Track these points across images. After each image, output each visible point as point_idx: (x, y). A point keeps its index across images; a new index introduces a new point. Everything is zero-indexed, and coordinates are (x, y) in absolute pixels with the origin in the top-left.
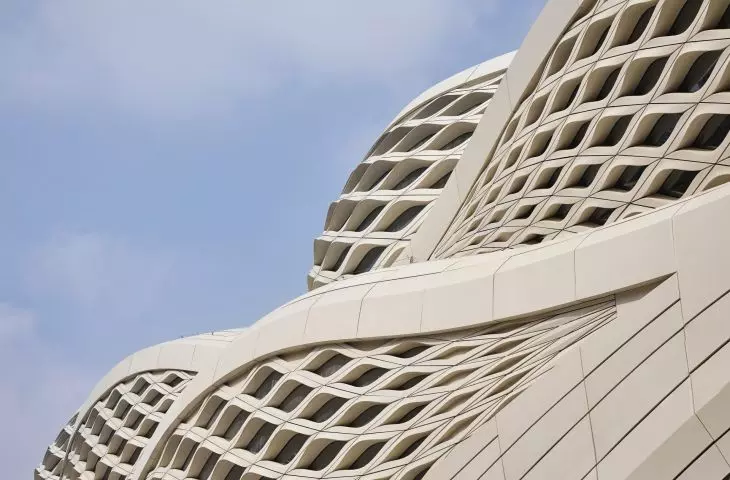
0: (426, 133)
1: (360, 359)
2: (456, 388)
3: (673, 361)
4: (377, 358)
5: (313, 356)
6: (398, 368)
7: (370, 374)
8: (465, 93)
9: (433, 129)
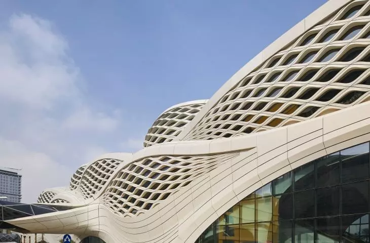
0: (175, 115)
1: (173, 159)
2: (198, 166)
3: (254, 164)
4: (178, 159)
5: (161, 157)
6: (184, 161)
7: (176, 162)
8: (183, 108)
9: (177, 115)
